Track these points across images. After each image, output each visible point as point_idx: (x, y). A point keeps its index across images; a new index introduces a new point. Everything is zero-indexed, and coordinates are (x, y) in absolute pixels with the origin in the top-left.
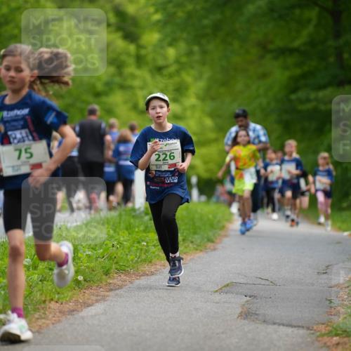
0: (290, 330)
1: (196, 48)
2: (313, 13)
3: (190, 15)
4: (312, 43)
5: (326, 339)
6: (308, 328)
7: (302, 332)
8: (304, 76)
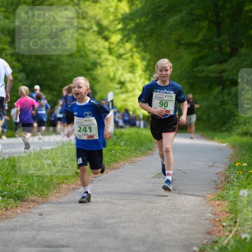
0: (193, 198)
1: (141, 44)
2: (205, 24)
3: (137, 25)
4: (205, 40)
5: (212, 202)
6: (203, 197)
7: (200, 198)
8: (201, 58)
